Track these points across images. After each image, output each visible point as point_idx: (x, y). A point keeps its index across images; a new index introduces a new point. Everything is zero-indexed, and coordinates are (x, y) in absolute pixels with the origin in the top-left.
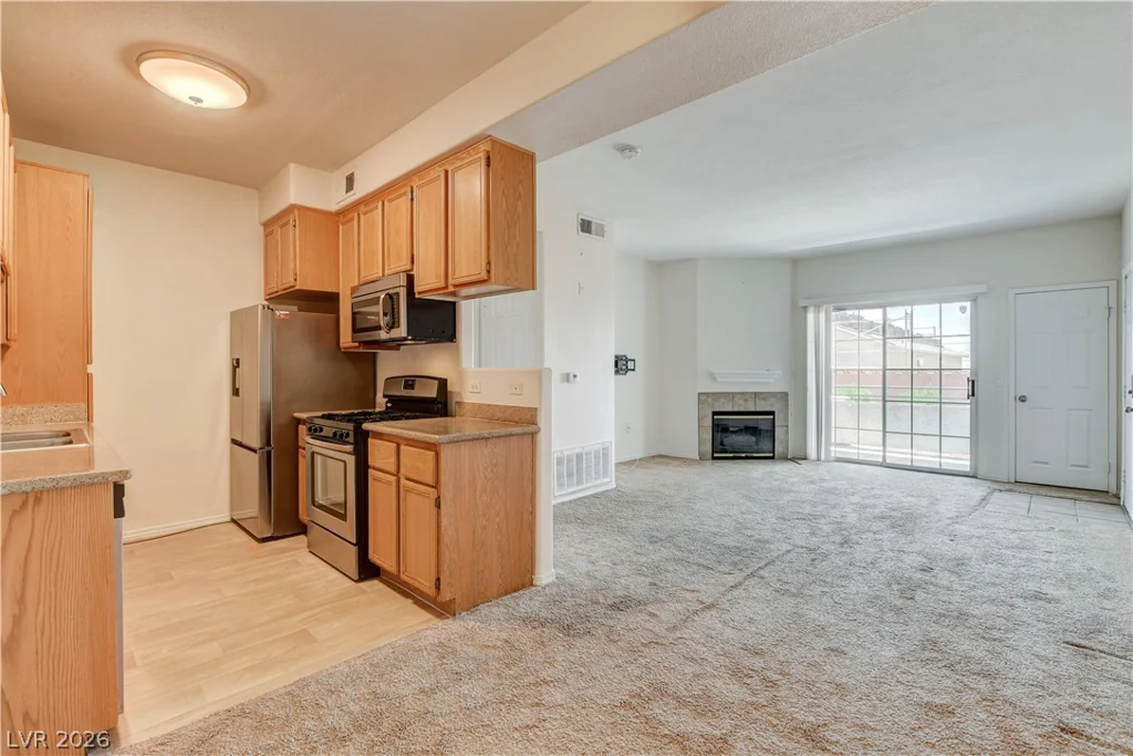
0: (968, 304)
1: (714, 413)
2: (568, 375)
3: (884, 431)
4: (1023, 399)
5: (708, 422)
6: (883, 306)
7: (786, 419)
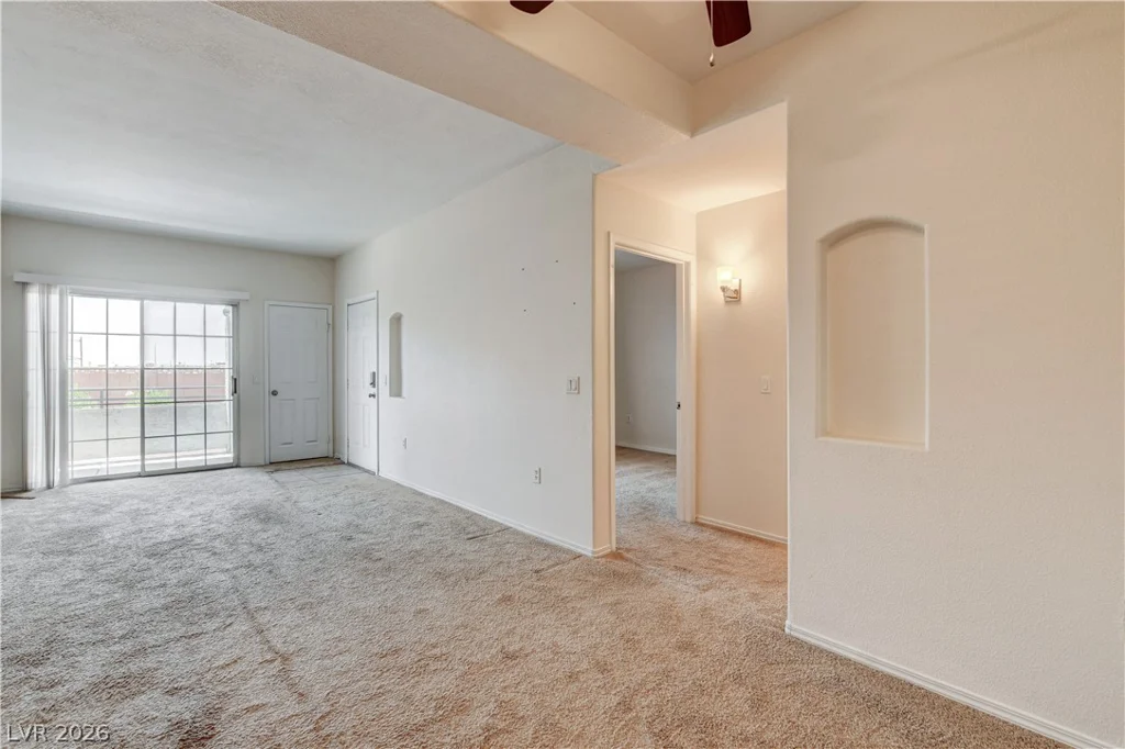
0: (230, 308)
3: (143, 437)
4: (275, 393)
6: (140, 299)
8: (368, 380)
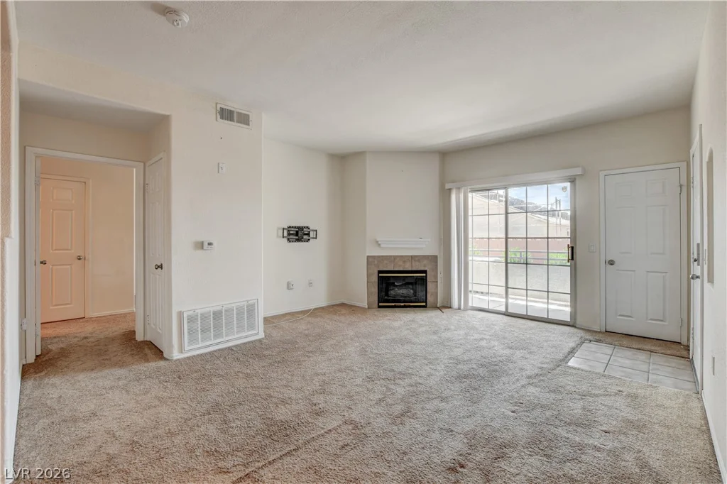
0: (568, 185)
1: (380, 272)
2: (202, 243)
3: (507, 288)
4: (612, 263)
5: (375, 279)
6: (505, 188)
7: (436, 277)
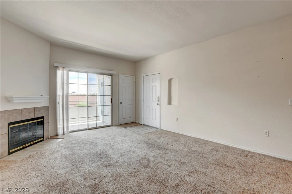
0: (110, 77)
1: (9, 124)
3: (88, 117)
4: (121, 103)
6: (87, 73)
7: (48, 119)
8: (157, 99)
